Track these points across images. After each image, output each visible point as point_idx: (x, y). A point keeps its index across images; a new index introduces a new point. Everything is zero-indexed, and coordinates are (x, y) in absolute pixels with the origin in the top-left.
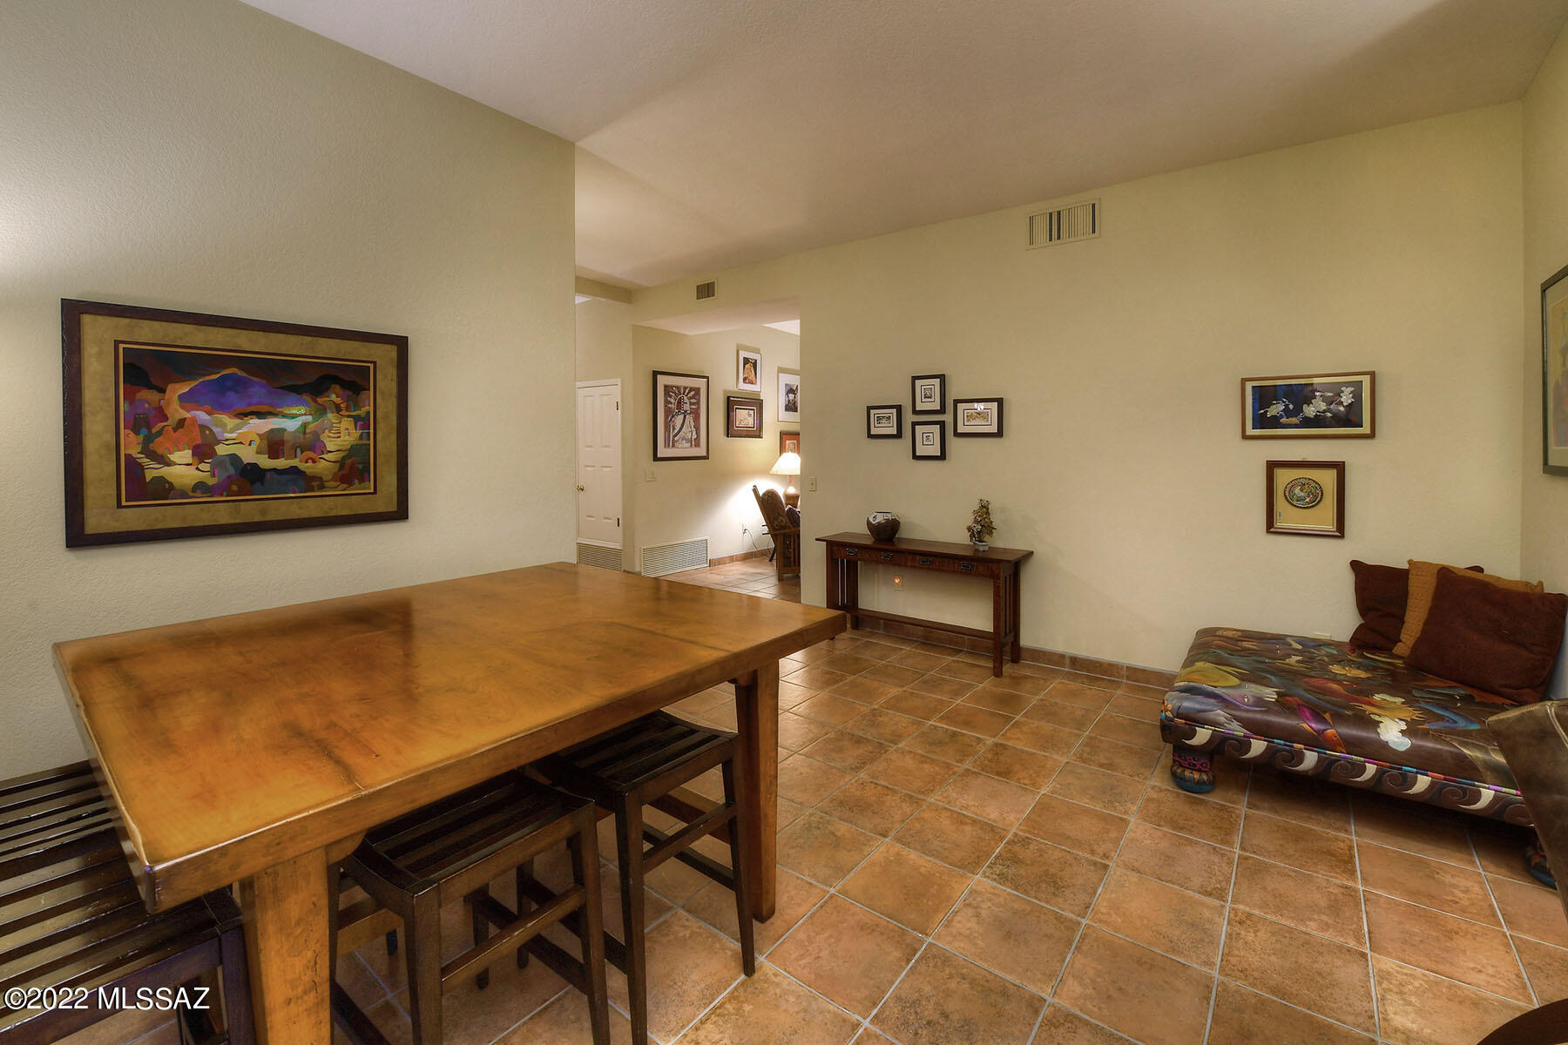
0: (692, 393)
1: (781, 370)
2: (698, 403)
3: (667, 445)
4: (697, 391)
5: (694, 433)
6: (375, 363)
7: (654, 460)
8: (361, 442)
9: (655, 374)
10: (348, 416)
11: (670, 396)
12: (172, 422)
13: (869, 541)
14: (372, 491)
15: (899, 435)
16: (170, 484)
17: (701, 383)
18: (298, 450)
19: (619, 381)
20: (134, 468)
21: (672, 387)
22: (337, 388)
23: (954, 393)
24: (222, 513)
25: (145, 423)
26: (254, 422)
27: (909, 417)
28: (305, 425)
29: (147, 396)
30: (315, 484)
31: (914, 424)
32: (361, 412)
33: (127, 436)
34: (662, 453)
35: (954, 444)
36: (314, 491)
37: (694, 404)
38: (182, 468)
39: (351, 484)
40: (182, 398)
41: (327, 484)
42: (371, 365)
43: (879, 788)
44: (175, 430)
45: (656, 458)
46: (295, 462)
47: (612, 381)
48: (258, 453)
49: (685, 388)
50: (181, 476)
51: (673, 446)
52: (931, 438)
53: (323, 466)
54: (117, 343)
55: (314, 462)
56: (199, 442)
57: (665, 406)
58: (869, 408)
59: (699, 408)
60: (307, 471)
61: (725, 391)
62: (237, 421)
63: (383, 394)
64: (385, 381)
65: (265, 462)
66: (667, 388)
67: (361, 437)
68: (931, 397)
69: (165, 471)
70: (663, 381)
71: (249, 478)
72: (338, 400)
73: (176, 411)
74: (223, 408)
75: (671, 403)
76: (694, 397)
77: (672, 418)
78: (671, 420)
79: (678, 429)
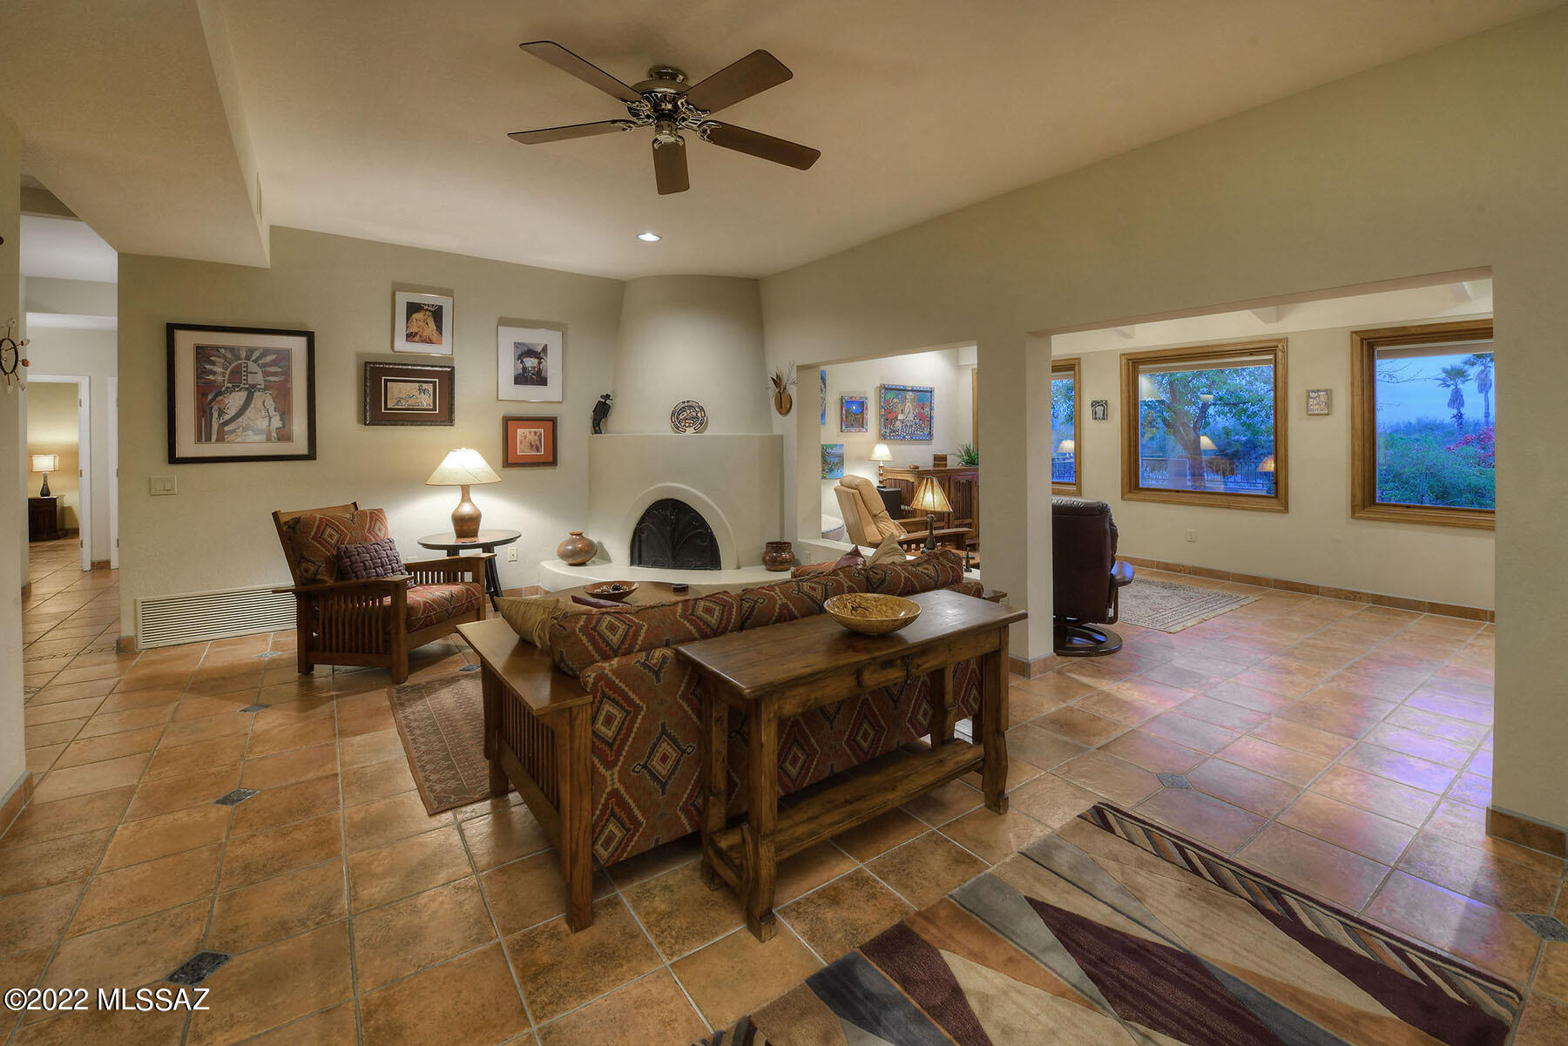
0: (269, 359)
1: (504, 322)
2: (285, 373)
3: (203, 436)
4: (282, 355)
7: (169, 462)
9: (171, 329)
11: (212, 363)
17: (294, 343)
21: (216, 348)
34: (190, 449)
45: (174, 459)
49: (251, 350)
51: (220, 439)
57: (199, 377)
59: (287, 380)
61: (359, 355)
66: (203, 352)
70: (189, 339)
75: (214, 373)
76: (274, 363)
77: (216, 396)
78: (214, 399)
79: (231, 412)
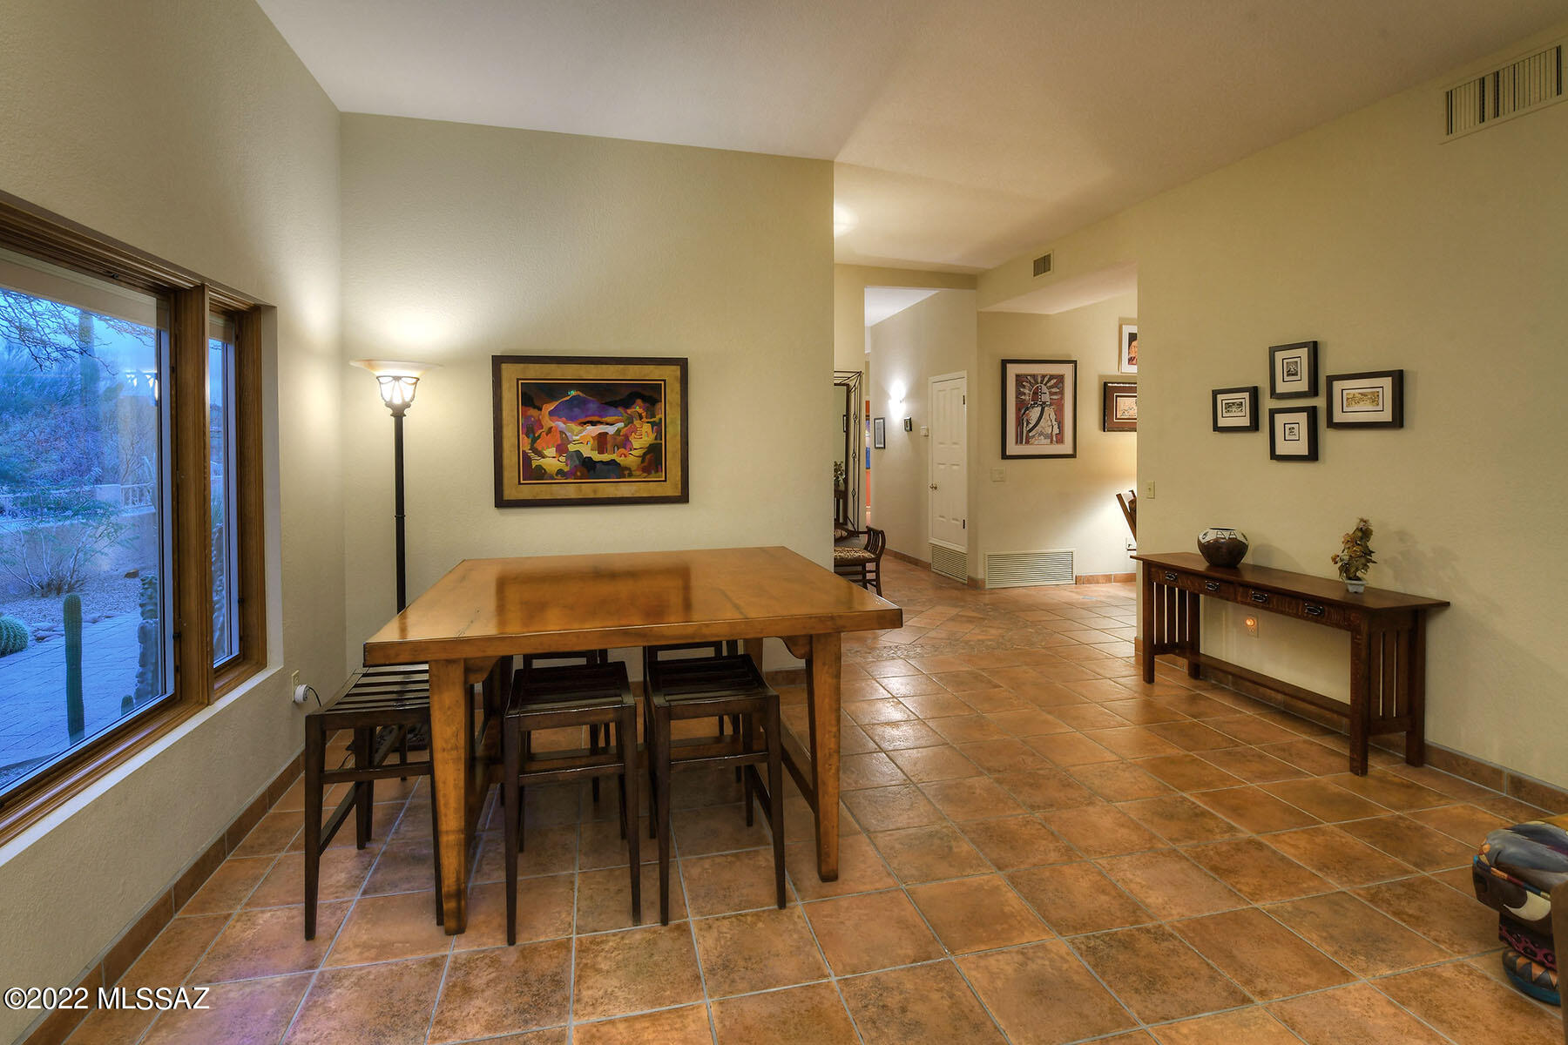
0: (1053, 382)
2: (1062, 393)
3: (1019, 440)
4: (1061, 378)
5: (1056, 427)
6: (665, 381)
7: (1002, 458)
8: (656, 442)
9: (1004, 363)
10: (648, 422)
11: (1024, 387)
12: (545, 429)
13: (1201, 565)
14: (664, 479)
15: (1254, 426)
16: (545, 470)
17: (1066, 370)
18: (616, 448)
19: (964, 373)
20: (527, 460)
21: (1026, 376)
22: (639, 401)
23: (1328, 367)
24: (570, 491)
25: (531, 430)
26: (590, 428)
27: (1267, 403)
28: (619, 431)
29: (533, 412)
30: (626, 472)
31: (1273, 413)
32: (656, 419)
33: (523, 438)
34: (1013, 449)
35: (1328, 438)
36: (624, 477)
37: (1055, 393)
38: (551, 461)
39: (649, 473)
40: (551, 413)
41: (634, 473)
42: (663, 383)
43: (1044, 830)
44: (547, 435)
45: (1004, 456)
46: (613, 457)
47: (955, 375)
48: (592, 450)
49: (1043, 377)
50: (550, 465)
51: (1027, 442)
52: (1296, 431)
53: (630, 459)
54: (518, 380)
55: (625, 456)
56: (559, 442)
57: (1017, 397)
58: (1215, 393)
59: (1062, 398)
60: (621, 463)
61: (1100, 377)
62: (580, 428)
63: (671, 404)
64: (672, 395)
65: (596, 457)
66: (1020, 379)
67: (656, 439)
68: (1296, 374)
69: (542, 462)
70: (1013, 370)
71: (588, 468)
72: (640, 411)
73: (547, 422)
74: (572, 419)
75: (1025, 394)
76: (1055, 386)
77: (1025, 411)
78: (1024, 413)
79: (1033, 423)
